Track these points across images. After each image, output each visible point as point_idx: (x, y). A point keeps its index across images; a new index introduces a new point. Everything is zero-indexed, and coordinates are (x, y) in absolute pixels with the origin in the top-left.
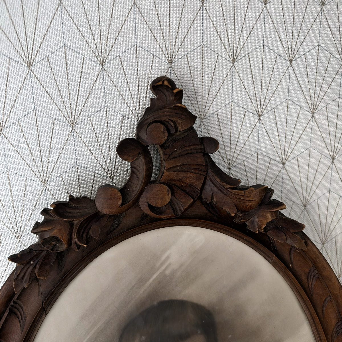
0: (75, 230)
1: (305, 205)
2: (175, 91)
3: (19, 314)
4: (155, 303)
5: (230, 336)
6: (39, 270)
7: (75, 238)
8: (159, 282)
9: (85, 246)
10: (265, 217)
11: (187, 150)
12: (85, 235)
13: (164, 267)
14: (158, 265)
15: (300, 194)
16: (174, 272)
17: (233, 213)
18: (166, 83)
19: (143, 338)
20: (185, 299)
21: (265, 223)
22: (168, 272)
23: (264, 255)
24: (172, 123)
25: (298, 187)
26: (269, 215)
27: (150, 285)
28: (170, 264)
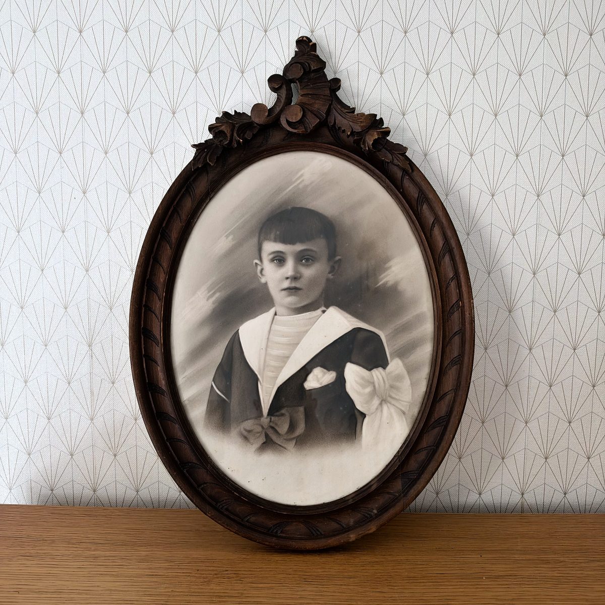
0: (236, 129)
1: (426, 155)
2: (311, 44)
3: (191, 193)
4: (289, 208)
5: (348, 244)
6: (209, 157)
7: (235, 134)
8: (294, 193)
9: (241, 141)
10: (372, 135)
11: (318, 86)
12: (242, 135)
13: (299, 182)
14: (294, 180)
15: (421, 144)
16: (306, 187)
17: (349, 131)
18: (305, 39)
19: (278, 233)
20: (313, 208)
21: (372, 139)
22: (301, 186)
23: (379, 180)
24: (307, 64)
25: (418, 138)
26: (375, 133)
27: (286, 194)
28: (303, 180)
